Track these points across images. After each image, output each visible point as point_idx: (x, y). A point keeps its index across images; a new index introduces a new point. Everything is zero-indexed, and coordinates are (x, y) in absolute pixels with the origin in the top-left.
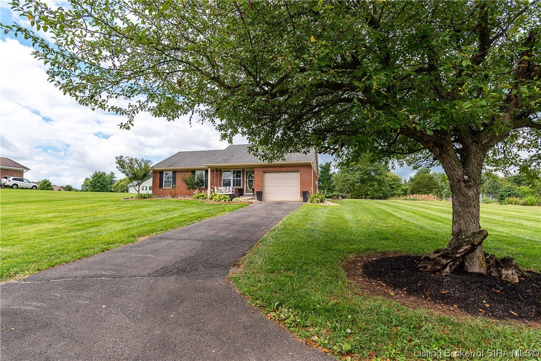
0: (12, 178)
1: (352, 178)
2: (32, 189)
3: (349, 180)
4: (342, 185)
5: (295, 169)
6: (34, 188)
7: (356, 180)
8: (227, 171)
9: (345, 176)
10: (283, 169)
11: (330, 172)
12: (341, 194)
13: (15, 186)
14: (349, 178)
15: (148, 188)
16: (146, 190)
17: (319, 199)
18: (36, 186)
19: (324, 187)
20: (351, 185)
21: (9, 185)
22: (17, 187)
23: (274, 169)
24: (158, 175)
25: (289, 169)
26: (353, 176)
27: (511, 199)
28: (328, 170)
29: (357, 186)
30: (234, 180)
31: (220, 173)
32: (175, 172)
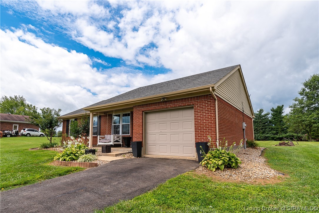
0: (27, 129)
1: (308, 119)
2: (40, 136)
3: (303, 121)
4: (295, 127)
5: (186, 103)
6: (42, 136)
7: (313, 121)
8: (117, 116)
9: (298, 117)
10: (169, 106)
11: (282, 114)
12: (296, 134)
13: (28, 135)
14: (303, 118)
17: (220, 162)
18: (43, 135)
19: (277, 128)
20: (307, 126)
21: (24, 134)
22: (30, 136)
23: (157, 107)
24: (66, 124)
25: (177, 104)
26: (310, 116)
28: (281, 113)
29: (315, 127)
30: (123, 126)
31: (111, 118)
32: (76, 120)
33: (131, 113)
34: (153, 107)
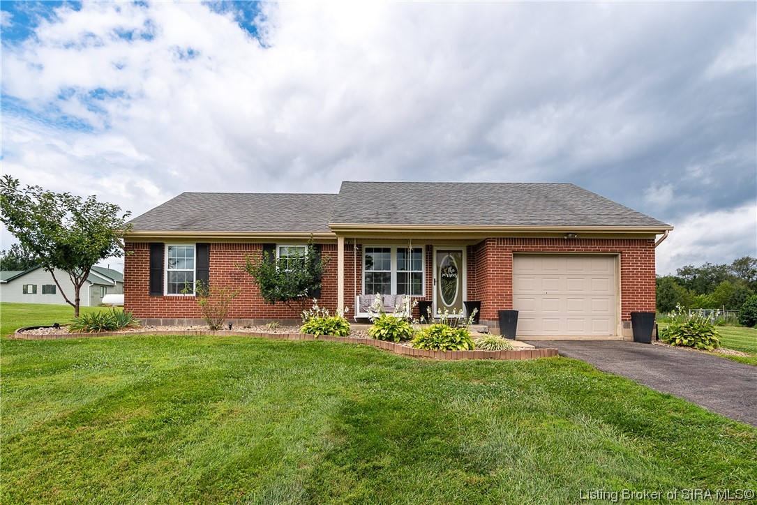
5: (609, 248)
8: (378, 250)
15: (40, 289)
16: (35, 292)
23: (548, 247)
24: (146, 255)
25: (591, 248)
30: (401, 277)
31: (359, 255)
32: (203, 247)
33: (429, 249)
34: (539, 246)
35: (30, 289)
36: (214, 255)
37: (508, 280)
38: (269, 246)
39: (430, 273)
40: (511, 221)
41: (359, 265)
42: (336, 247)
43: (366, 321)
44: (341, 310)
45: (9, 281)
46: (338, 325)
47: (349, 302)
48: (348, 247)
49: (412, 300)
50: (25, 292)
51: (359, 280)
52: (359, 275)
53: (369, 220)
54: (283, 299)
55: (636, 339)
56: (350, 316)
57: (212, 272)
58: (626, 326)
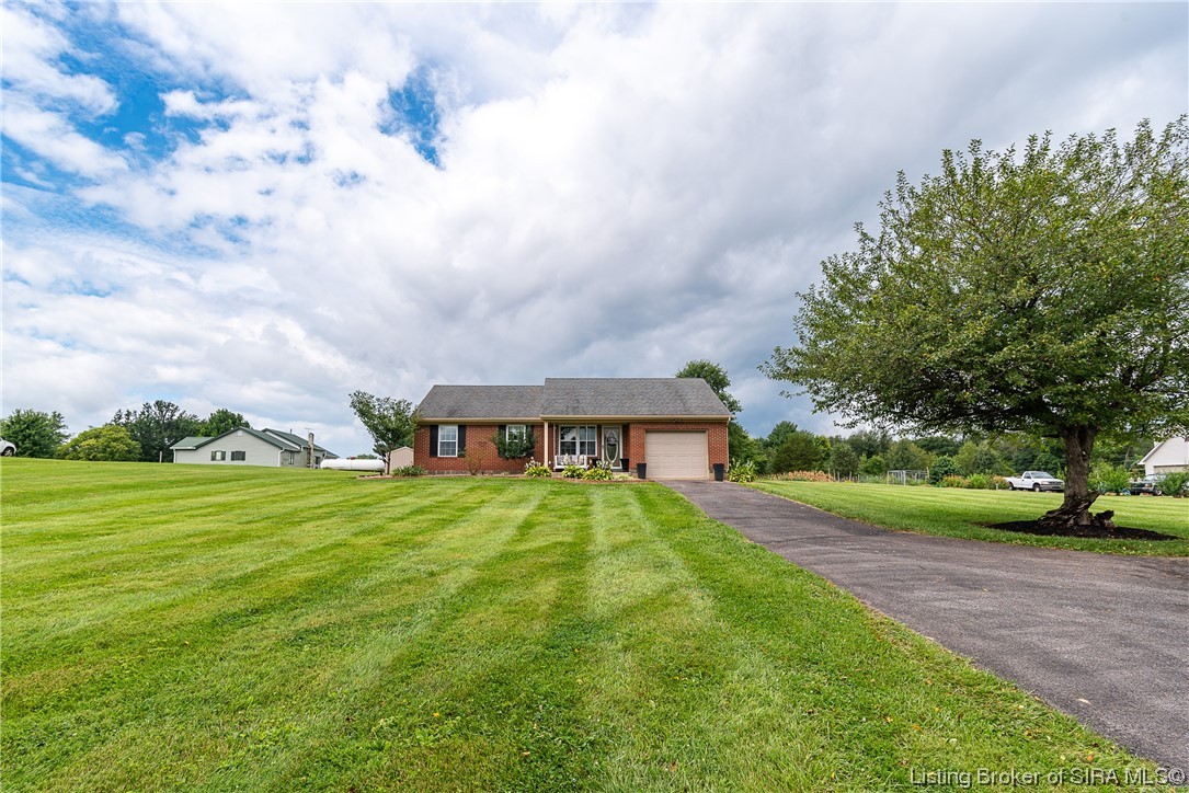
8: (568, 428)
10: (681, 427)
15: (228, 456)
16: (223, 458)
23: (665, 426)
24: (427, 433)
27: (951, 478)
30: (582, 444)
31: (557, 431)
32: (462, 427)
33: (599, 427)
34: (660, 426)
35: (219, 456)
36: (469, 433)
37: (642, 446)
38: (502, 426)
39: (600, 442)
40: (644, 412)
41: (557, 437)
42: (543, 426)
43: (561, 470)
44: (546, 464)
45: (198, 447)
46: (545, 471)
47: (551, 458)
48: (550, 426)
49: (588, 459)
50: (213, 458)
51: (557, 446)
52: (557, 443)
53: (562, 412)
54: (513, 458)
55: (717, 480)
56: (551, 466)
57: (467, 442)
58: (711, 472)
